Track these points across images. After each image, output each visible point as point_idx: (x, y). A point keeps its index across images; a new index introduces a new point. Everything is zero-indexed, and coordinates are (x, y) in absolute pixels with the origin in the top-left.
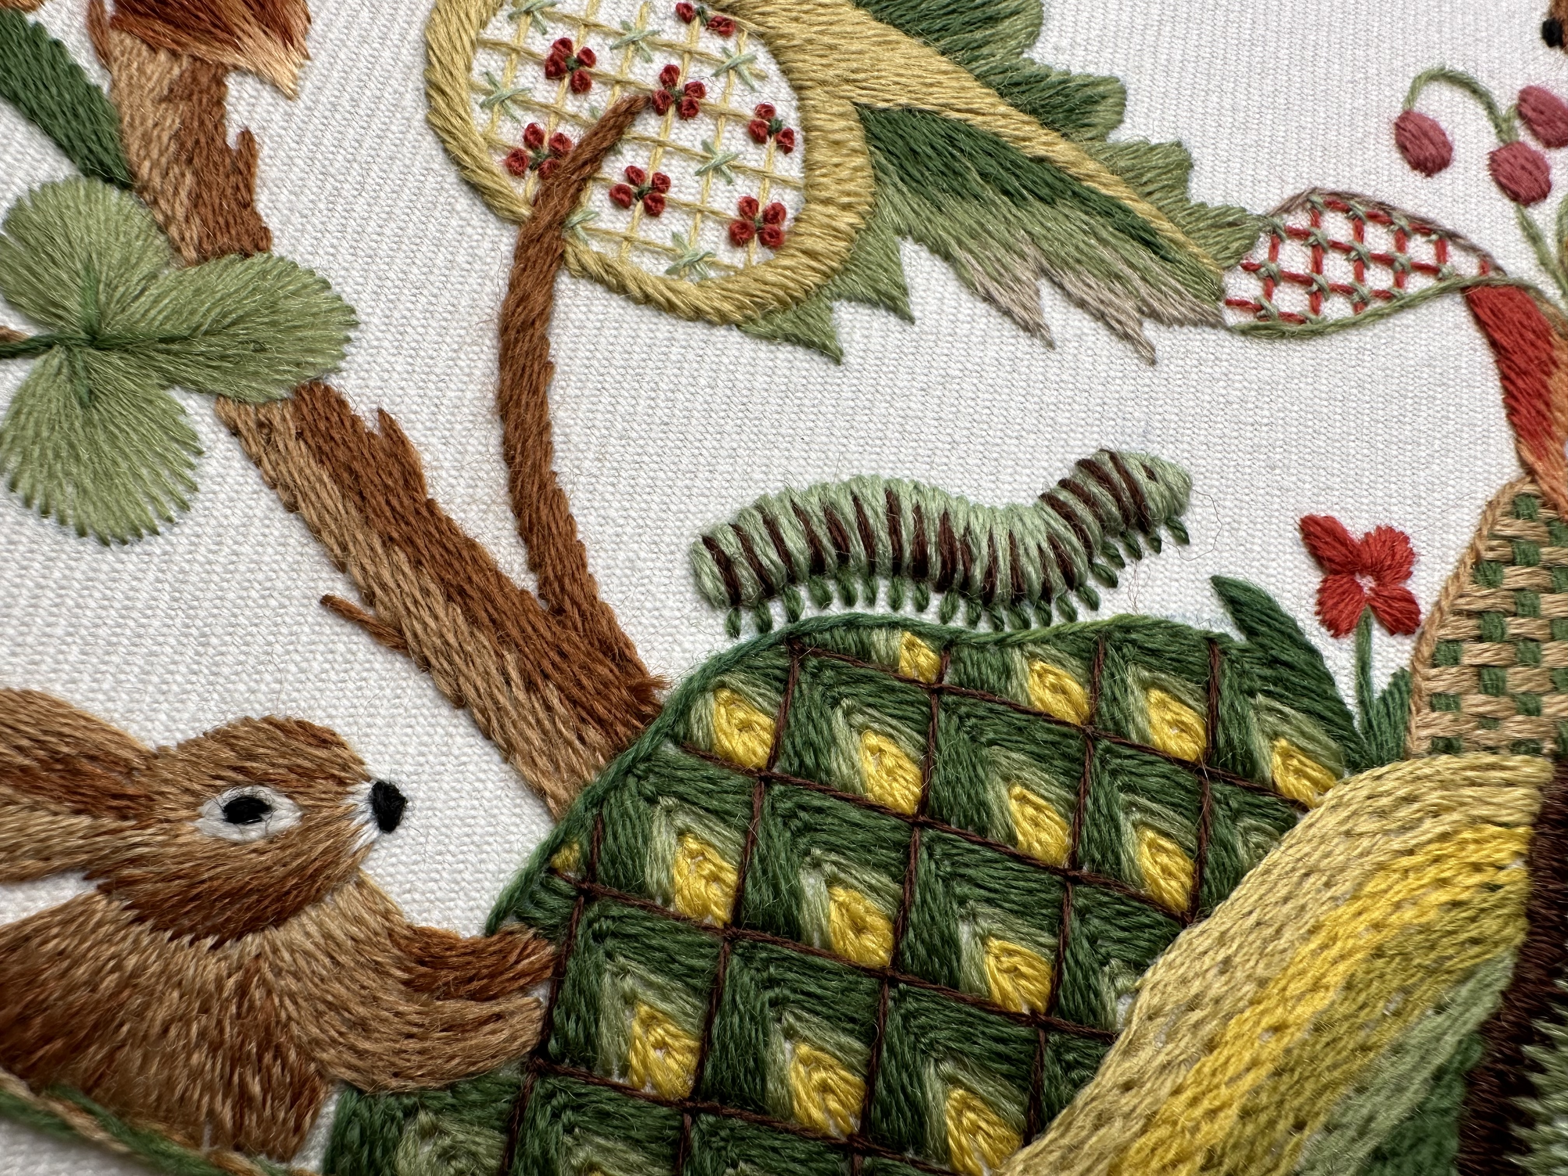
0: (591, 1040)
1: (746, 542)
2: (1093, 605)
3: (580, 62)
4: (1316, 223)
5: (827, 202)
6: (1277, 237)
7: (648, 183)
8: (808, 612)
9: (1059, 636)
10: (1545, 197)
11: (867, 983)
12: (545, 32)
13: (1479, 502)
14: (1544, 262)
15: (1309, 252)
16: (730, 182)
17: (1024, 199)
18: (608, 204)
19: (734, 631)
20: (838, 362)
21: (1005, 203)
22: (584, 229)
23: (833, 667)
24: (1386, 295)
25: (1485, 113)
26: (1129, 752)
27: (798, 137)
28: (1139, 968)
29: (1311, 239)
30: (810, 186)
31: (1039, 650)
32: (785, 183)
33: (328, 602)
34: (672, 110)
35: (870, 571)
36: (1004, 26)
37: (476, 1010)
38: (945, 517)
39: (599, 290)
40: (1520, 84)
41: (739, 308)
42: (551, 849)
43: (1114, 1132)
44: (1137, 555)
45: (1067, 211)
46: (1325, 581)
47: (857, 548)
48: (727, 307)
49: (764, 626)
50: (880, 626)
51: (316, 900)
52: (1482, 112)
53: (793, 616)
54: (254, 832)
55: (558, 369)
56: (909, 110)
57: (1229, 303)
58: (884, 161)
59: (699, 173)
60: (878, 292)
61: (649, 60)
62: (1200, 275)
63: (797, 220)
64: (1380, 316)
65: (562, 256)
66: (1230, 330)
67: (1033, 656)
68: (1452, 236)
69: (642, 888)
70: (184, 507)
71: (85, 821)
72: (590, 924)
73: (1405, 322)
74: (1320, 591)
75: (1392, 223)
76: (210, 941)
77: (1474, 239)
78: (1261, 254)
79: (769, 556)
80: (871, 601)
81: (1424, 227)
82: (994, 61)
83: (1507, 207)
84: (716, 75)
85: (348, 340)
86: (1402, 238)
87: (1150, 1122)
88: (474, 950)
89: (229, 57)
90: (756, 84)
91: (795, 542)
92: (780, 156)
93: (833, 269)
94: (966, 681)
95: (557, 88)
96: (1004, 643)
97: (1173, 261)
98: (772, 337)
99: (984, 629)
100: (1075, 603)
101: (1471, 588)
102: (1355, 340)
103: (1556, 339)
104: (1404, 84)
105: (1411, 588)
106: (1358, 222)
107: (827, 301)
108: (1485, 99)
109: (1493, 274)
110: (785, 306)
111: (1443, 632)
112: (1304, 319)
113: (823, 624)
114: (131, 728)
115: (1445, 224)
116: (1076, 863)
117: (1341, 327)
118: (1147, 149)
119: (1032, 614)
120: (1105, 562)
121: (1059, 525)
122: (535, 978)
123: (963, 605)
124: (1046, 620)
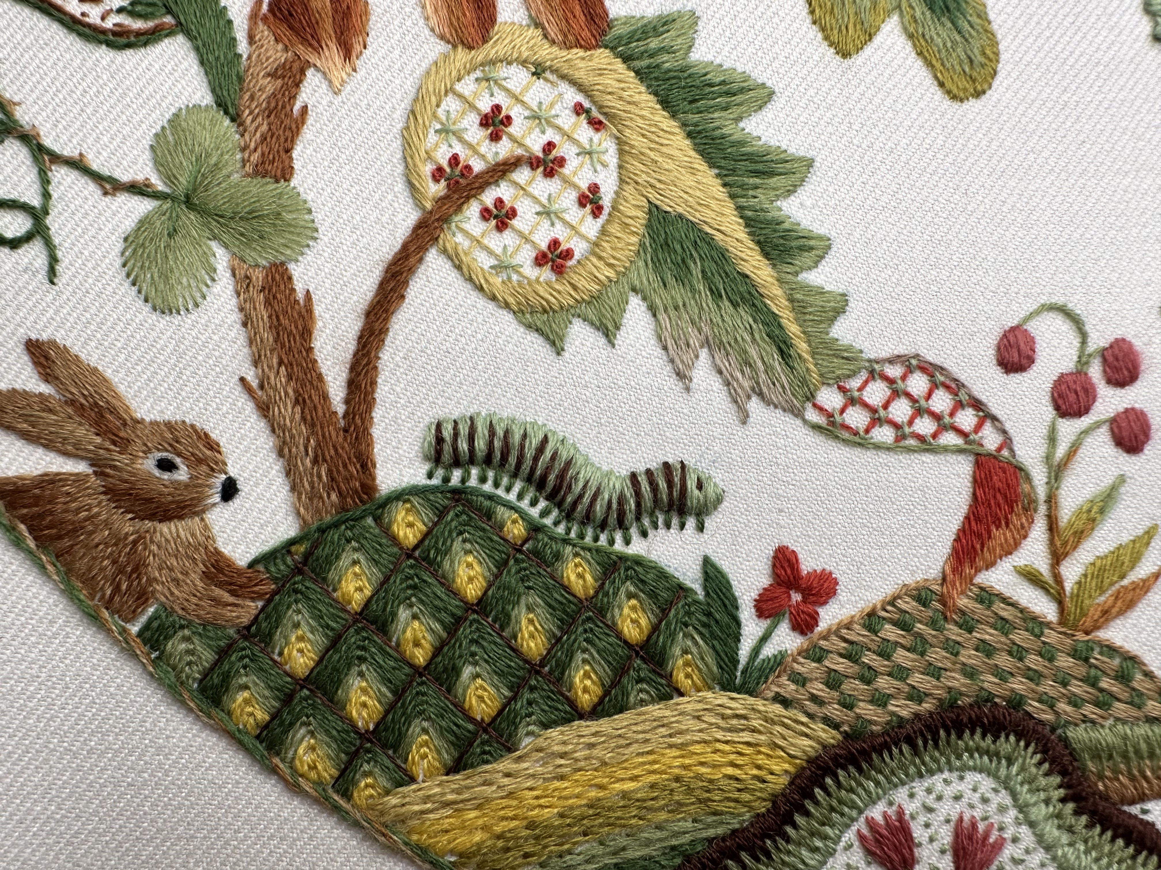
0: (270, 635)
1: (456, 435)
2: (627, 542)
3: (502, 122)
4: (904, 378)
5: (600, 258)
6: (873, 375)
7: (504, 211)
8: (473, 482)
9: (598, 550)
10: (1080, 416)
11: (407, 670)
12: (492, 95)
13: (900, 582)
14: (1048, 458)
15: (888, 393)
16: (553, 224)
17: (721, 296)
18: (477, 214)
19: (430, 475)
20: (558, 354)
21: (706, 295)
22: (457, 226)
23: (468, 515)
24: (921, 438)
25: (1078, 345)
26: (601, 625)
27: (606, 211)
28: (546, 726)
29: (894, 386)
30: (596, 244)
31: (582, 553)
32: (583, 237)
33: (242, 380)
34: (541, 169)
35: (515, 475)
36: (773, 181)
37: (227, 597)
38: (569, 463)
39: (448, 265)
40: (1119, 334)
41: (518, 303)
42: (292, 542)
43: (488, 790)
44: (668, 526)
45: (743, 313)
46: (771, 585)
47: (512, 460)
48: (511, 300)
49: (446, 480)
50: (504, 506)
51: (181, 518)
52: (1076, 343)
53: (463, 481)
54: (166, 476)
55: (407, 301)
56: (680, 216)
57: (815, 405)
58: (648, 244)
59: (538, 213)
60: (601, 323)
61: (543, 132)
62: (804, 382)
63: (579, 262)
64: (909, 450)
65: (437, 239)
66: (805, 421)
67: (576, 555)
68: (994, 419)
69: (325, 579)
70: (196, 305)
71: (98, 440)
72: (295, 583)
73: (924, 459)
74: (765, 589)
75: (957, 395)
76: (130, 516)
77: (1008, 426)
78: (855, 383)
79: (463, 446)
80: (508, 490)
81: (977, 405)
82: (752, 202)
83: (1048, 412)
84: (578, 155)
85: (308, 246)
86: (959, 405)
87: (510, 795)
88: (239, 572)
89: (313, 58)
90: (599, 167)
91: (480, 444)
92: (590, 218)
93: (583, 299)
94: (536, 553)
95: (483, 134)
96: (566, 541)
97: (792, 368)
98: (529, 326)
99: (561, 529)
100: (618, 537)
101: (856, 627)
102: (884, 457)
103: (1018, 508)
104: (1032, 306)
105: (822, 611)
106: (934, 386)
107: (570, 317)
108: (1084, 336)
109: (1005, 453)
110: (545, 311)
111: (822, 643)
112: (856, 433)
113: (475, 492)
114: (133, 404)
115: (995, 409)
116: (542, 664)
117: (878, 447)
118: (821, 292)
119: (589, 533)
120: (646, 522)
121: (629, 493)
122: (260, 596)
123: (555, 513)
124: (596, 539)
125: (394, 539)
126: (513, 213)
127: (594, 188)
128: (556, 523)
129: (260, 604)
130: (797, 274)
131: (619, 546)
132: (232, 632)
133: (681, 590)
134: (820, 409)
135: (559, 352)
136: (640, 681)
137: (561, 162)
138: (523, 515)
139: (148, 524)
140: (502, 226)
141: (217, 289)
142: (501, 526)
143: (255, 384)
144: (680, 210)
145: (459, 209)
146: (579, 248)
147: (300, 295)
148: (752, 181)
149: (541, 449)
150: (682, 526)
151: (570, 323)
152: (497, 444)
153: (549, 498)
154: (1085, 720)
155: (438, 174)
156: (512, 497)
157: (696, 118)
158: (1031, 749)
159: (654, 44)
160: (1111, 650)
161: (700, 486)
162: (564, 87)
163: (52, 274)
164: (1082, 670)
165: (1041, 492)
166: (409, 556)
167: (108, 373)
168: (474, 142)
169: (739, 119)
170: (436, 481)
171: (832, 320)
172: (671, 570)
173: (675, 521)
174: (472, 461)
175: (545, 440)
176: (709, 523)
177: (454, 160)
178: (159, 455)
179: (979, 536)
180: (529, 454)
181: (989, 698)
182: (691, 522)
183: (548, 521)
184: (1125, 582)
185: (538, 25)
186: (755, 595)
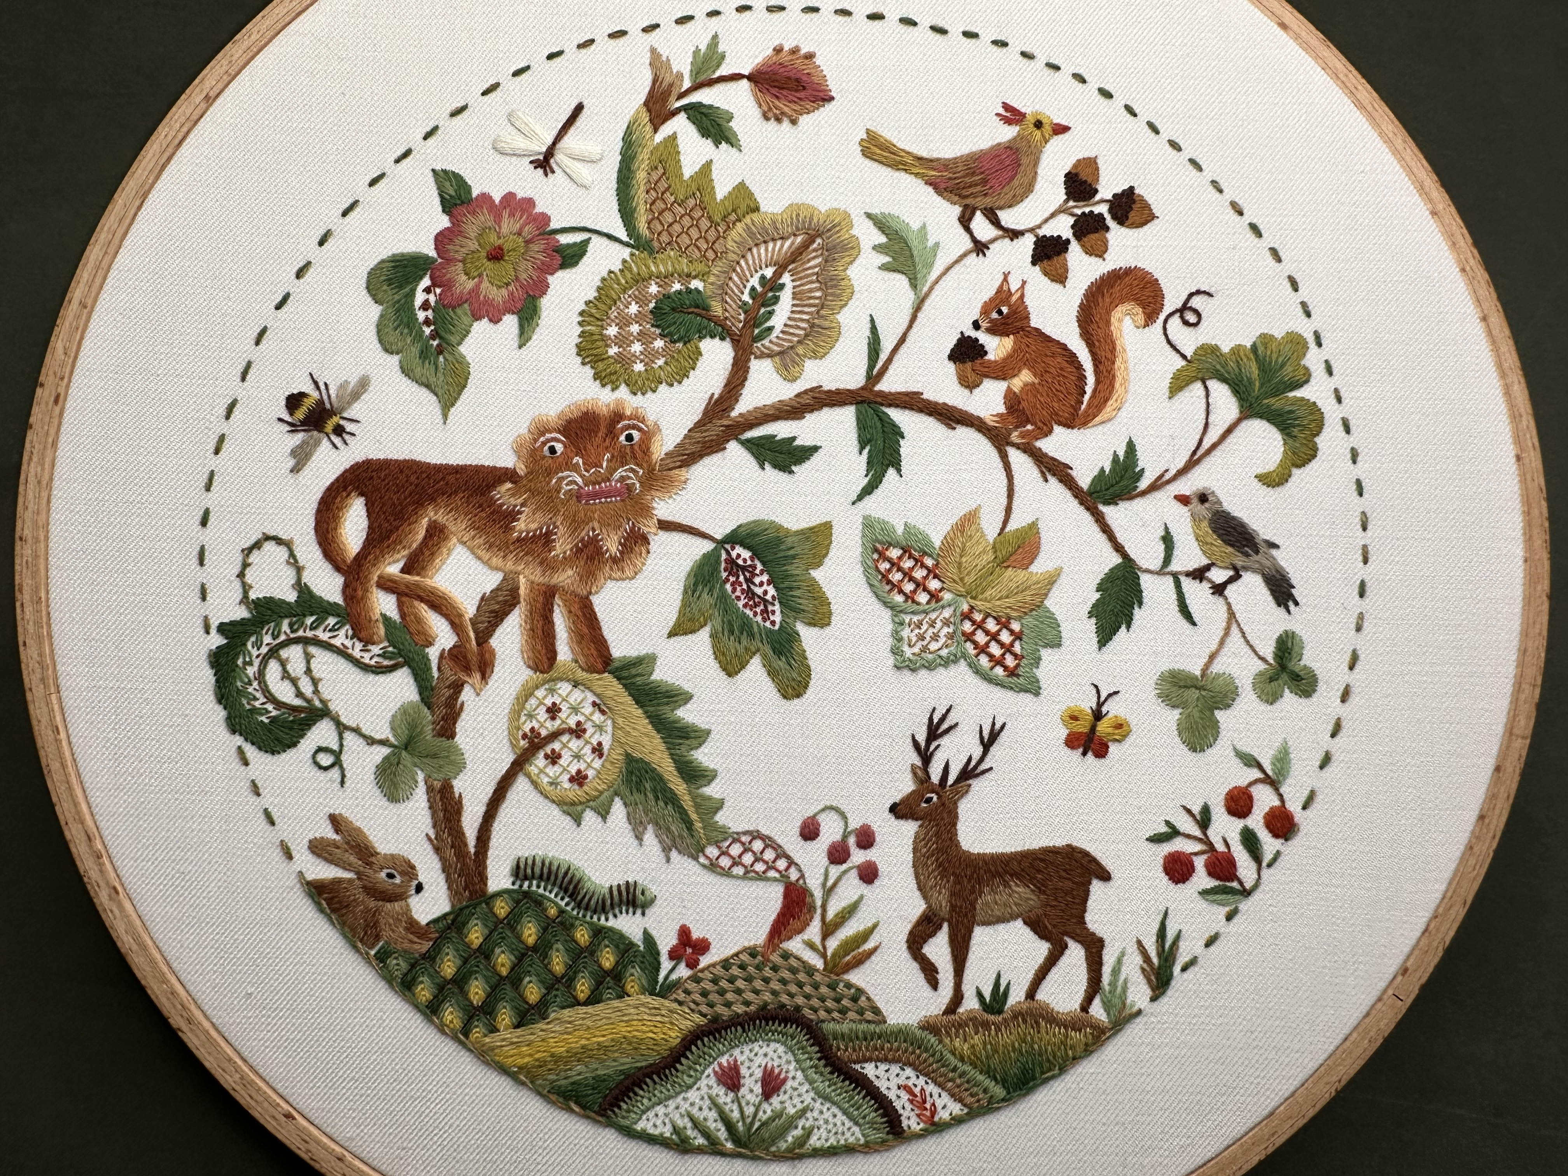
0: (435, 958)
1: (526, 864)
2: (607, 919)
4: (750, 842)
6: (735, 841)
10: (842, 864)
13: (743, 946)
14: (824, 885)
15: (742, 849)
17: (659, 799)
19: (513, 884)
24: (757, 873)
25: (843, 827)
26: (591, 960)
28: (563, 1008)
29: (745, 846)
31: (584, 924)
33: (427, 835)
35: (554, 884)
36: (690, 741)
37: (416, 940)
38: (579, 881)
39: (528, 782)
40: (866, 821)
41: (560, 801)
42: (447, 914)
43: (532, 1037)
44: (627, 913)
47: (553, 878)
49: (521, 886)
51: (396, 901)
52: (841, 827)
53: (529, 887)
54: (390, 881)
55: (507, 800)
56: (641, 759)
62: (699, 843)
64: (751, 879)
68: (796, 864)
70: (408, 798)
71: (359, 862)
73: (758, 884)
75: (777, 852)
76: (373, 899)
77: (803, 868)
78: (725, 844)
79: (529, 871)
80: (550, 892)
81: (788, 857)
82: (678, 752)
83: (825, 861)
85: (461, 771)
86: (778, 857)
87: (543, 1040)
88: (422, 927)
89: (467, 679)
91: (537, 870)
93: (591, 799)
94: (562, 923)
95: (546, 716)
96: (577, 919)
97: (693, 836)
98: (565, 812)
99: (575, 913)
100: (603, 918)
101: (718, 967)
102: (739, 882)
103: (805, 910)
104: (820, 807)
105: (701, 958)
106: (766, 846)
107: (585, 808)
108: (846, 823)
109: (801, 882)
110: (573, 805)
111: (700, 974)
112: (723, 869)
113: (535, 892)
114: (376, 845)
115: (797, 859)
116: (562, 977)
117: (734, 877)
118: (710, 798)
119: (589, 914)
120: (617, 911)
121: (607, 896)
122: (431, 939)
123: (573, 904)
124: (592, 918)
125: (494, 915)
126: (559, 756)
127: (600, 744)
128: (573, 909)
129: (431, 943)
130: (698, 789)
131: (603, 921)
132: (417, 955)
133: (632, 945)
134: (707, 857)
135: (579, 825)
136: (608, 988)
137: (584, 731)
138: (556, 904)
139: (381, 903)
140: (554, 763)
141: (417, 790)
142: (546, 910)
143: (433, 837)
144: (641, 756)
145: (534, 755)
146: (591, 773)
147: (457, 795)
148: (679, 741)
149: (566, 873)
150: (634, 913)
151: (585, 811)
152: (546, 870)
153: (570, 896)
154: (834, 1019)
155: (525, 736)
156: (552, 896)
157: (652, 709)
158: (803, 1033)
159: (634, 671)
160: (849, 985)
161: (643, 893)
162: (588, 693)
163: (342, 783)
164: (832, 994)
165: (819, 903)
166: (501, 923)
167: (365, 830)
168: (542, 720)
169: (673, 711)
170: (516, 887)
171: (716, 813)
172: (627, 935)
173: (631, 910)
174: (533, 877)
175: (569, 868)
176: (647, 911)
177: (532, 730)
178: (389, 871)
179: (783, 924)
180: (560, 876)
181: (783, 1006)
182: (639, 912)
183: (569, 908)
184: (860, 950)
185: (577, 662)
186: (668, 948)
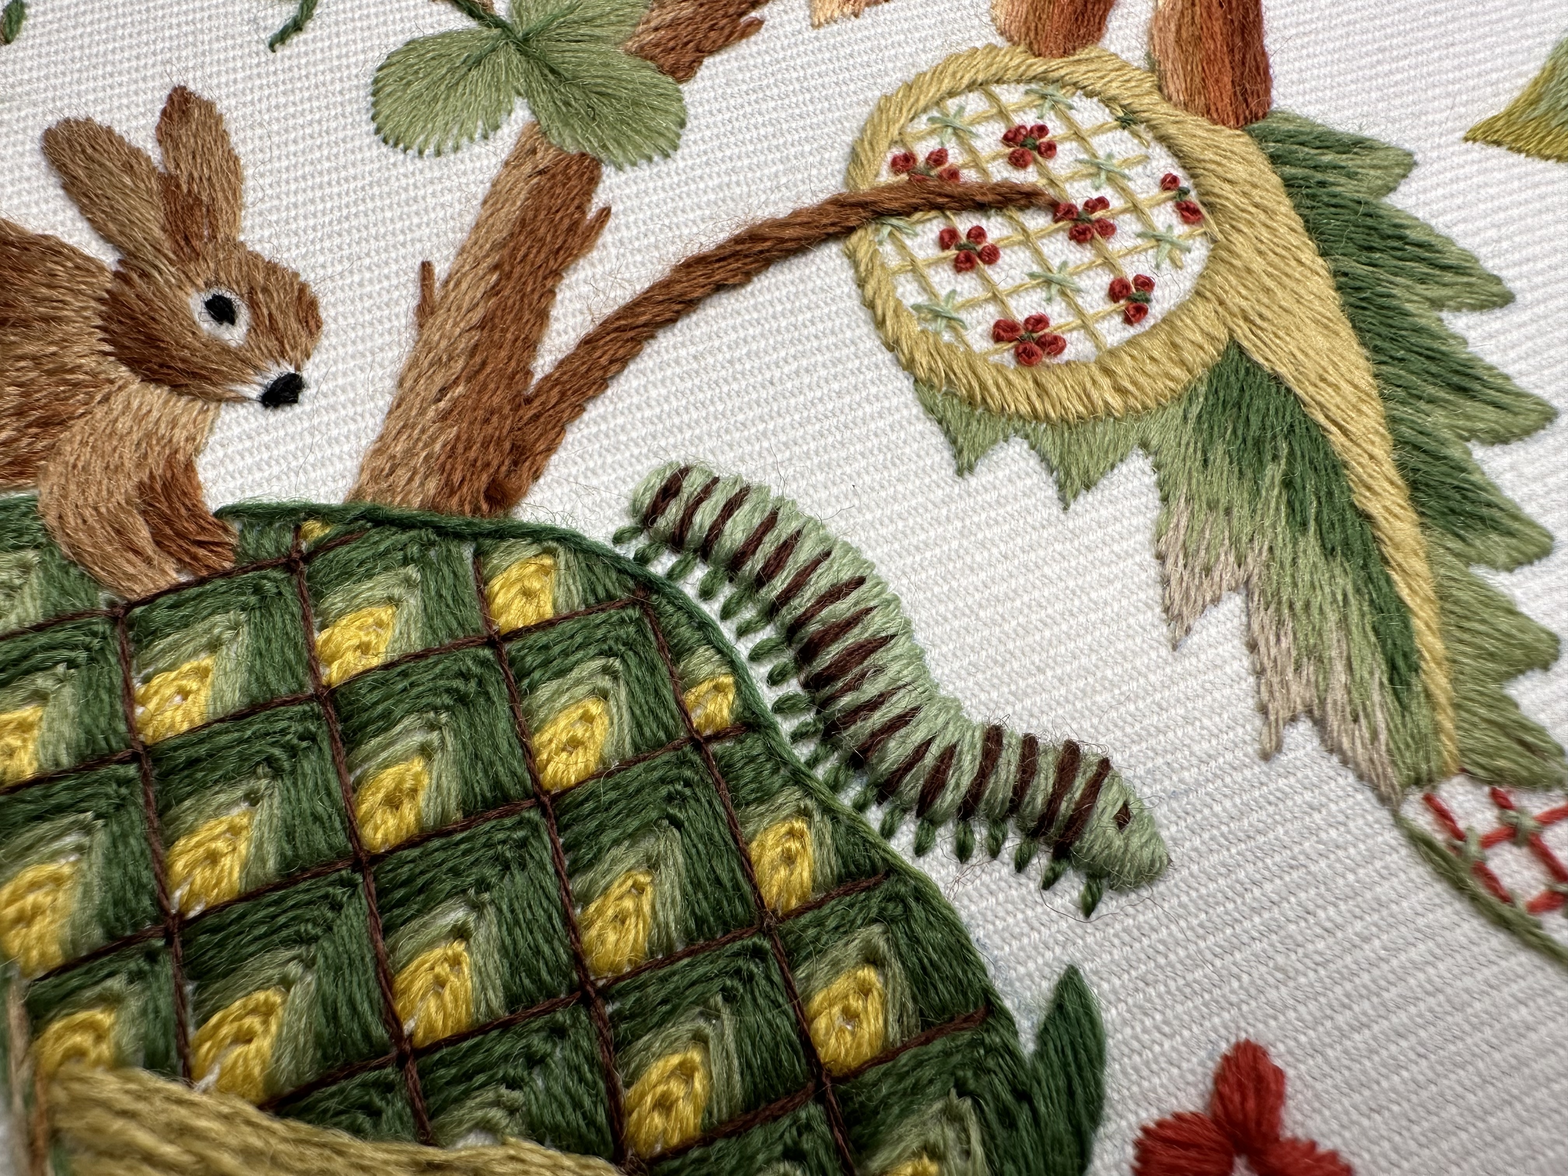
1: (703, 496)
2: (920, 850)
3: (1038, 148)
5: (1108, 372)
7: (978, 247)
8: (688, 586)
9: (853, 829)
11: (340, 840)
12: (1039, 115)
16: (1049, 299)
18: (934, 234)
19: (618, 539)
20: (960, 472)
21: (1277, 509)
22: (891, 233)
23: (641, 632)
27: (1149, 322)
30: (1112, 354)
32: (1093, 336)
33: (426, 268)
34: (1067, 224)
35: (770, 612)
37: (143, 538)
42: (314, 512)
45: (1337, 571)
46: (1198, 1118)
47: (780, 584)
48: (922, 359)
50: (719, 651)
53: (672, 576)
54: (207, 325)
55: (750, 288)
56: (1278, 380)
57: (1429, 800)
58: (1201, 392)
59: (1032, 275)
60: (1061, 463)
61: (1095, 186)
63: (1068, 363)
65: (849, 236)
66: (1399, 821)
67: (804, 813)
69: (319, 596)
72: (265, 577)
74: (1178, 1117)
79: (706, 518)
80: (742, 632)
84: (1139, 234)
85: (650, 159)
88: (196, 512)
90: (1165, 264)
91: (737, 530)
92: (1116, 319)
95: (1000, 149)
97: (1404, 708)
98: (930, 410)
99: (802, 752)
107: (1011, 430)
110: (972, 402)
112: (1504, 897)
113: (681, 602)
114: (249, 221)
116: (606, 994)
119: (855, 788)
121: (968, 756)
122: (194, 565)
123: (807, 717)
124: (861, 807)
125: (485, 600)
126: (992, 257)
127: (1145, 284)
128: (799, 736)
129: (183, 577)
130: (1468, 561)
131: (900, 845)
132: (103, 596)
133: (988, 1004)
134: (1440, 813)
135: (963, 470)
136: (793, 1155)
137: (1107, 229)
138: (742, 684)
140: (964, 264)
141: (481, 149)
142: (689, 682)
143: (439, 276)
144: (1282, 370)
145: (909, 213)
146: (1078, 347)
147: (594, 208)
148: (1431, 390)
149: (841, 592)
150: (1048, 884)
151: (1006, 439)
152: (766, 546)
153: (811, 682)
155: (904, 163)
156: (743, 649)
157: (1362, 269)
161: (1123, 822)
162: (1158, 152)
163: (282, 37)
166: (491, 643)
168: (982, 152)
169: (1437, 303)
170: (625, 550)
171: (1519, 669)
172: (985, 954)
173: (1040, 862)
174: (707, 550)
175: (859, 581)
176: (1109, 905)
177: (938, 158)
180: (815, 588)
182: (1072, 883)
183: (785, 724)
185: (1155, 72)
186: (1149, 1116)
